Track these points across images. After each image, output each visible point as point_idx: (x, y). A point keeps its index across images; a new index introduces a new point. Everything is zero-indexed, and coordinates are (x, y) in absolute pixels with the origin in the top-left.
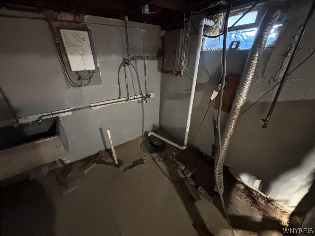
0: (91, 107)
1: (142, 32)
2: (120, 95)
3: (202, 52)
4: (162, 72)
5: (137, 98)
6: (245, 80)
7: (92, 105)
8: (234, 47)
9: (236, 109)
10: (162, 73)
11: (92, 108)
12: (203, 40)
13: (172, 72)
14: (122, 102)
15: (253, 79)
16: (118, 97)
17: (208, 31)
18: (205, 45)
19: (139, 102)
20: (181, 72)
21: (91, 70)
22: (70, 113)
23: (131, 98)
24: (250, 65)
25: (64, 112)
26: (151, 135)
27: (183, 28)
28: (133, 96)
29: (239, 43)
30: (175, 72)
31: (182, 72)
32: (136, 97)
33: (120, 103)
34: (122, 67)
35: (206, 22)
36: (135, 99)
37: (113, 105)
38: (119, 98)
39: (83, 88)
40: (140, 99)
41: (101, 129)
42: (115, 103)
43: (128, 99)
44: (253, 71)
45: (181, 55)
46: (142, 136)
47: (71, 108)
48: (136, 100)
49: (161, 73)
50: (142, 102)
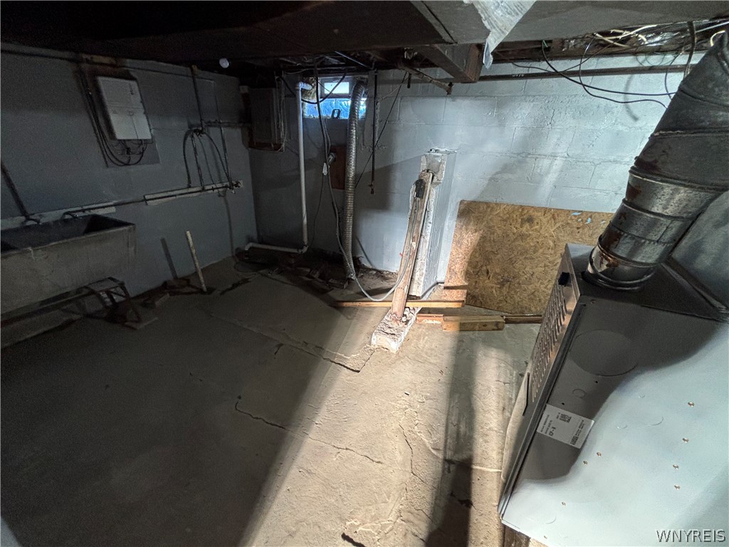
0: (146, 200)
1: (213, 86)
2: (190, 182)
3: (303, 119)
4: (250, 147)
5: (217, 188)
6: (350, 149)
7: (147, 197)
8: (336, 115)
9: (348, 180)
10: (250, 149)
11: (148, 202)
12: (302, 104)
13: (268, 145)
14: (195, 195)
15: (356, 147)
16: (186, 186)
17: (306, 95)
18: (306, 111)
19: (220, 196)
20: (281, 144)
21: (145, 140)
22: (113, 209)
23: (207, 188)
24: (350, 134)
25: (104, 207)
26: (251, 248)
27: (275, 87)
28: (210, 185)
29: (339, 112)
30: (273, 146)
31: (283, 146)
32: (214, 186)
33: (191, 195)
34: (189, 138)
35: (302, 86)
36: (213, 189)
37: (179, 198)
38: (189, 187)
39: (132, 169)
40: (221, 190)
41: (163, 241)
42: (183, 196)
43: (203, 190)
44: (354, 140)
45: (278, 122)
46: (233, 257)
47: (115, 202)
48: (216, 191)
49: (247, 148)
50: (224, 195)
